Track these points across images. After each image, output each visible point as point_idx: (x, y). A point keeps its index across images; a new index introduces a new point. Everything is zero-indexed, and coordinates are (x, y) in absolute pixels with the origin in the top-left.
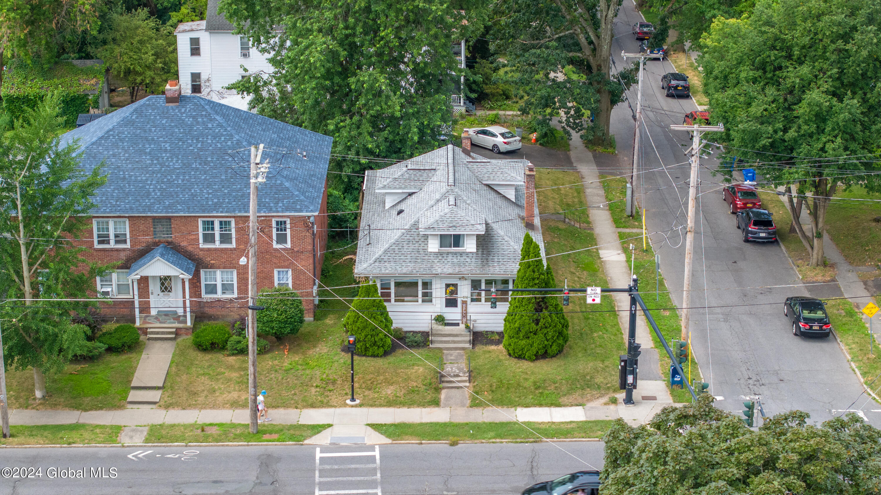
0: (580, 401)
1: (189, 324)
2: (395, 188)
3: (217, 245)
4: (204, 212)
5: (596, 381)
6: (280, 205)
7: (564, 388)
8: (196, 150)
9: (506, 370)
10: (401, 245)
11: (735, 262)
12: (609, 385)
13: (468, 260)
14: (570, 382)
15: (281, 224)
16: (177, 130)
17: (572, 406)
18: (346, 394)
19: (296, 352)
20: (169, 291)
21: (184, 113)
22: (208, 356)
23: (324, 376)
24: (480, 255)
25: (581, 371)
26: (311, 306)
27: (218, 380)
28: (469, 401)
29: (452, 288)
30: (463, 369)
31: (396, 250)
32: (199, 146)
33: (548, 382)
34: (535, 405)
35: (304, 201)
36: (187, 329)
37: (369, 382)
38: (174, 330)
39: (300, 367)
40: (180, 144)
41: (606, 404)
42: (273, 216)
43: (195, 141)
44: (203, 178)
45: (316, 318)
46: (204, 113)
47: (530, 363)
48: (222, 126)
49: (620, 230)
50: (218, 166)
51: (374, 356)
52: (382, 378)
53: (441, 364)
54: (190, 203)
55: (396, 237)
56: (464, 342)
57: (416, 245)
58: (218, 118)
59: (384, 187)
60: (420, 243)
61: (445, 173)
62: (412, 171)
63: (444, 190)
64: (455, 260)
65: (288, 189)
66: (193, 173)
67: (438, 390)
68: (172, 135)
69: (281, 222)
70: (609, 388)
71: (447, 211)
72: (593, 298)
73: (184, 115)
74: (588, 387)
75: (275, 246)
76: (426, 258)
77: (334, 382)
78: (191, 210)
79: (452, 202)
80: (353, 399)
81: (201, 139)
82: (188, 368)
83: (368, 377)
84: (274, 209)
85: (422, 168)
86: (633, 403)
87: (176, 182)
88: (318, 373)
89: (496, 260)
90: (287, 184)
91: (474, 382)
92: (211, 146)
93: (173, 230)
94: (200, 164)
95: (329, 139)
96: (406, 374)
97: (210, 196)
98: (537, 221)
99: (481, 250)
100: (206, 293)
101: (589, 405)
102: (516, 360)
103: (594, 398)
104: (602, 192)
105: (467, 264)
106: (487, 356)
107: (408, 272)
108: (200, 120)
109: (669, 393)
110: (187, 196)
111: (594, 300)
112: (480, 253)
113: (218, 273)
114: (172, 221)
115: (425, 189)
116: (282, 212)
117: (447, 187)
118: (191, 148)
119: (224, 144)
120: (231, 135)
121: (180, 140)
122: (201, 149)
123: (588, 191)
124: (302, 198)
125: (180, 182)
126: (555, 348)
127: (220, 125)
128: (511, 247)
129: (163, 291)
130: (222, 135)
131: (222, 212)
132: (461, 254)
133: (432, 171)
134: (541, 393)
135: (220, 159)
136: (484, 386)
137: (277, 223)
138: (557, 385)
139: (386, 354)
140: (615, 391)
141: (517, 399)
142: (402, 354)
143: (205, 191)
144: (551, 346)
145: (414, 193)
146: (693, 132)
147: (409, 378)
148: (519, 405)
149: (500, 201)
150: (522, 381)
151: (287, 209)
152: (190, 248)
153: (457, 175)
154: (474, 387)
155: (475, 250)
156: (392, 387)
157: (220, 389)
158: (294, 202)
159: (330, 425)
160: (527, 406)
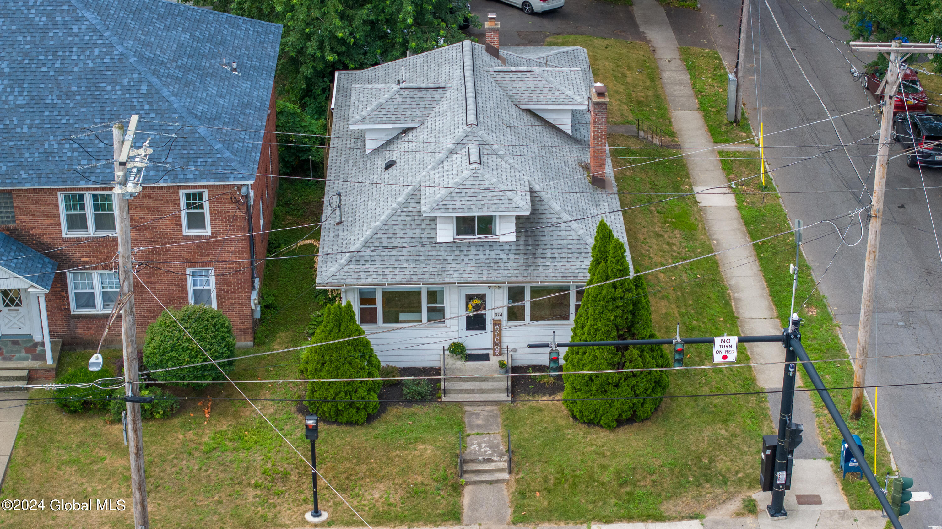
0: (696, 508)
1: (50, 361)
2: (381, 122)
3: (91, 232)
4: (64, 182)
5: (720, 466)
6: (191, 168)
7: (668, 484)
8: (52, 73)
9: (570, 448)
10: (392, 231)
11: (902, 207)
12: (740, 475)
13: (503, 256)
14: (677, 470)
15: (194, 199)
16: (20, 38)
17: (682, 518)
18: (306, 501)
19: (223, 414)
20: (17, 305)
21: (32, 7)
22: (79, 424)
23: (269, 465)
24: (522, 247)
25: (693, 448)
26: (249, 324)
27: (92, 473)
28: (510, 511)
29: (476, 301)
30: (498, 447)
31: (384, 240)
32: (58, 65)
33: (640, 470)
34: (620, 519)
35: (230, 161)
36: (47, 370)
37: (343, 477)
38: (25, 373)
39: (229, 444)
40: (26, 61)
41: (738, 514)
42: (180, 187)
43: (50, 57)
44: (64, 121)
45: (258, 343)
46: (65, 7)
47: (607, 433)
48: (95, 30)
49: (722, 147)
50: (89, 100)
51: (350, 423)
52: (364, 467)
53: (462, 437)
54: (42, 167)
55: (383, 217)
56: (499, 391)
57: (417, 231)
58: (88, 15)
59: (363, 120)
60: (423, 226)
61: (461, 96)
62: (407, 92)
63: (460, 132)
64: (481, 257)
65: (203, 139)
66: (47, 113)
67: (457, 489)
68: (12, 46)
69: (194, 194)
70: (740, 481)
71: (466, 173)
72: (724, 354)
73: (33, 11)
74: (707, 481)
75: (186, 232)
76: (434, 253)
77: (285, 478)
78: (44, 180)
79: (474, 158)
80: (316, 513)
81: (60, 54)
82: (45, 450)
83: (341, 467)
84: (182, 176)
85: (423, 85)
86: (785, 514)
87: (19, 130)
88: (259, 457)
89: (549, 255)
90: (202, 131)
91: (517, 473)
92: (77, 64)
93: (17, 210)
94: (59, 97)
95: (277, 28)
96: (405, 461)
97: (76, 154)
98: (609, 171)
99: (523, 238)
100: (78, 306)
101: (712, 516)
102: (584, 428)
103: (718, 502)
104: (685, 77)
105: (501, 264)
106: (537, 418)
107: (404, 281)
108: (59, 19)
109: (840, 487)
110: (36, 155)
111: (725, 357)
112: (522, 243)
113: (96, 276)
114: (14, 196)
115: (429, 123)
116: (195, 180)
117: (466, 128)
118: (44, 69)
119: (98, 61)
120: (110, 46)
121: (26, 55)
122: (60, 71)
123: (666, 75)
124: (227, 154)
125: (25, 130)
126: (648, 407)
127: (92, 28)
128: (572, 233)
129: (7, 305)
130: (95, 45)
131: (95, 182)
132: (491, 246)
133: (440, 91)
134: (630, 494)
135: (93, 88)
136: (534, 480)
137: (188, 196)
138: (654, 477)
139: (370, 419)
140: (751, 486)
141: (590, 507)
142: (398, 417)
143: (67, 146)
144: (642, 405)
145: (412, 129)
146: (889, 54)
147: (410, 467)
148: (594, 519)
149: (548, 138)
150: (597, 469)
151: (203, 176)
152: (46, 239)
153: (479, 99)
154: (518, 481)
155: (512, 238)
156: (381, 486)
157: (95, 492)
158: (213, 164)
160: (607, 519)
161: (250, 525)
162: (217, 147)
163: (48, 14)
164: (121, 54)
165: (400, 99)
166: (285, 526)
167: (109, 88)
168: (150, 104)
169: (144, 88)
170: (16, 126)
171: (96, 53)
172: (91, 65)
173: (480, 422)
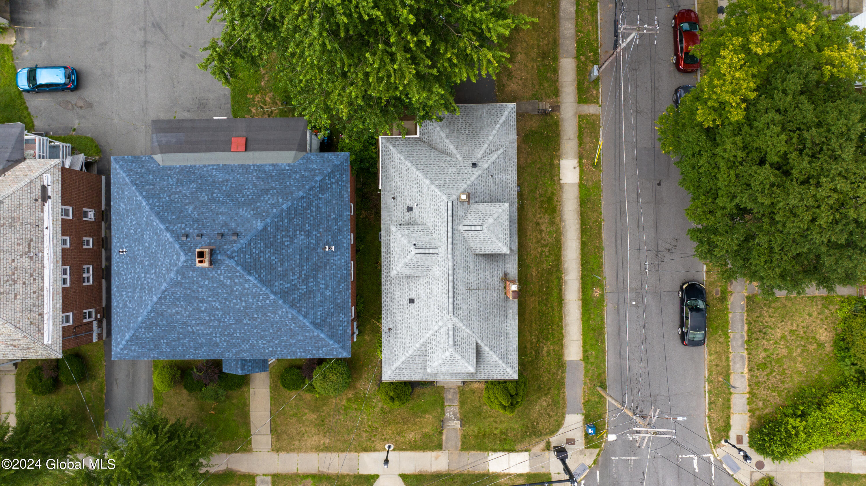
0: (528, 447)
7: (519, 436)
9: (484, 418)
10: (414, 358)
14: (523, 429)
18: (385, 439)
28: (460, 444)
30: (457, 414)
31: (411, 361)
35: (338, 348)
48: (257, 287)
49: (581, 108)
50: (265, 322)
55: (410, 352)
58: (251, 278)
62: (419, 255)
67: (441, 433)
71: (447, 354)
77: (377, 429)
89: (482, 367)
90: (322, 335)
91: (464, 427)
101: (533, 450)
106: (473, 398)
108: (236, 281)
109: (584, 433)
119: (263, 302)
120: (267, 295)
124: (336, 346)
127: (255, 286)
128: (493, 359)
130: (260, 295)
133: (435, 255)
134: (505, 439)
135: (265, 316)
136: (470, 431)
138: (515, 432)
147: (423, 426)
148: (490, 450)
158: (330, 350)
159: (378, 476)
160: (495, 451)
161: (365, 450)
162: (331, 342)
163: (230, 278)
164: (274, 299)
165: (415, 260)
166: (379, 451)
167: (272, 316)
168: (294, 323)
169: (290, 316)
170: (233, 334)
171: (261, 298)
172: (260, 304)
173: (450, 397)
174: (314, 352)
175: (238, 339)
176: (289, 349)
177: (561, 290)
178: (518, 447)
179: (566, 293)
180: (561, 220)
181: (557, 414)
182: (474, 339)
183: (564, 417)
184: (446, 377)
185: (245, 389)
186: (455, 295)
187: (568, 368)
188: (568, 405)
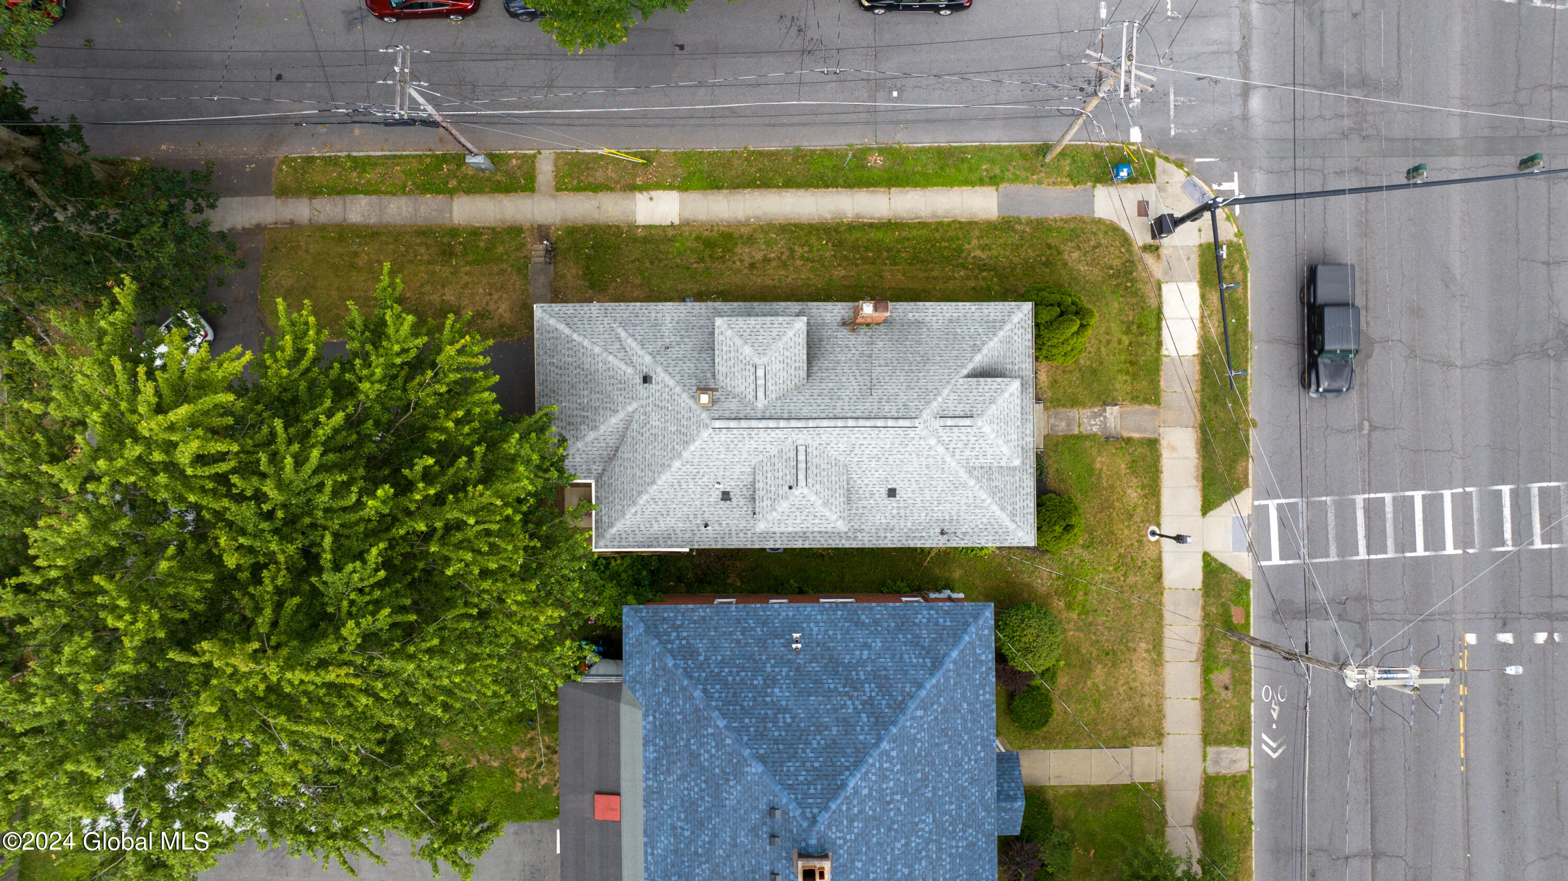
0: (1152, 285)
5: (1116, 263)
6: (983, 657)
7: (1132, 300)
9: (1101, 363)
14: (1121, 293)
17: (1160, 296)
28: (1149, 407)
30: (1095, 412)
33: (1122, 317)
34: (1159, 335)
37: (1122, 517)
39: (1082, 598)
41: (1159, 257)
49: (543, 186)
70: (1128, 251)
74: (1130, 273)
88: (1099, 577)
91: (1117, 400)
101: (1158, 275)
103: (1146, 270)
123: (358, 218)
134: (1140, 326)
138: (1127, 308)
141: (1149, 353)
148: (1158, 353)
150: (1120, 346)
154: (1123, 400)
157: (1127, 682)
158: (980, 640)
159: (1206, 555)
160: (1159, 344)
161: (1159, 577)
162: (967, 638)
163: (852, 821)
165: (818, 486)
166: (1160, 552)
167: (919, 745)
168: (932, 705)
169: (920, 713)
170: (951, 816)
171: (888, 765)
172: (898, 767)
173: (1063, 424)
174: (984, 669)
175: (960, 808)
176: (979, 715)
177: (871, 225)
178: (1153, 302)
179: (877, 215)
180: (746, 224)
181: (1094, 233)
182: (961, 381)
183: (1100, 221)
184: (1028, 432)
185: (1050, 795)
186: (881, 415)
187: (1013, 213)
188: (1077, 212)
